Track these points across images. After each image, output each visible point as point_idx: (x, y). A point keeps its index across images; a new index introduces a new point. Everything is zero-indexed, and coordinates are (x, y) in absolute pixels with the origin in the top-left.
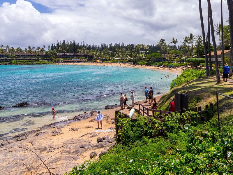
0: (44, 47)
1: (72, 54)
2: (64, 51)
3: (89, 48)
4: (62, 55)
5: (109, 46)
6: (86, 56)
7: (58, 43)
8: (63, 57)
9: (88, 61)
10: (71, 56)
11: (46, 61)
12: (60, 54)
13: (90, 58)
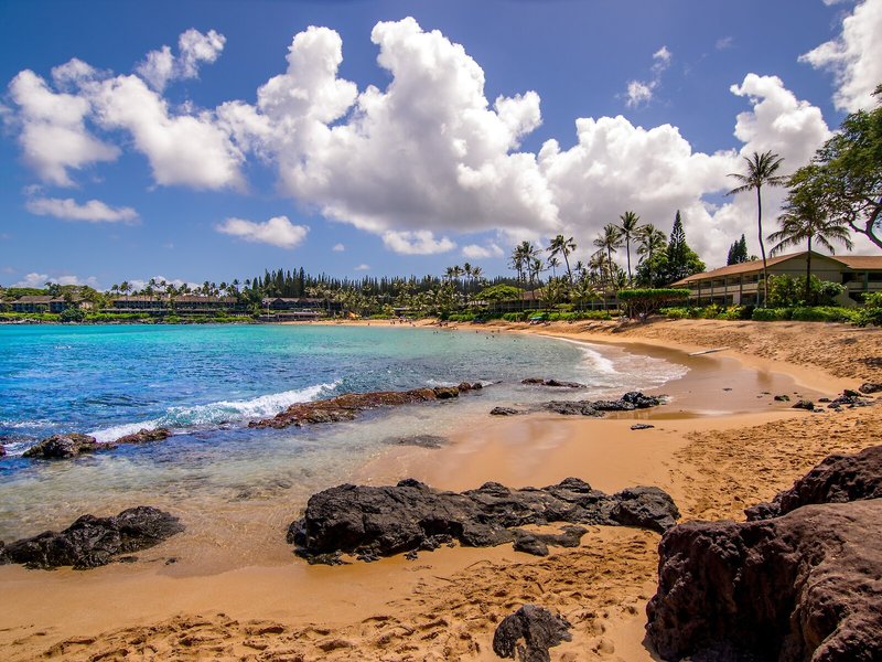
0: (236, 282)
1: (296, 300)
2: (279, 292)
3: (335, 286)
4: (273, 303)
5: (379, 282)
6: (325, 305)
7: (268, 275)
8: (274, 306)
9: (329, 316)
10: (291, 303)
11: (239, 317)
12: (267, 300)
13: (334, 310)
